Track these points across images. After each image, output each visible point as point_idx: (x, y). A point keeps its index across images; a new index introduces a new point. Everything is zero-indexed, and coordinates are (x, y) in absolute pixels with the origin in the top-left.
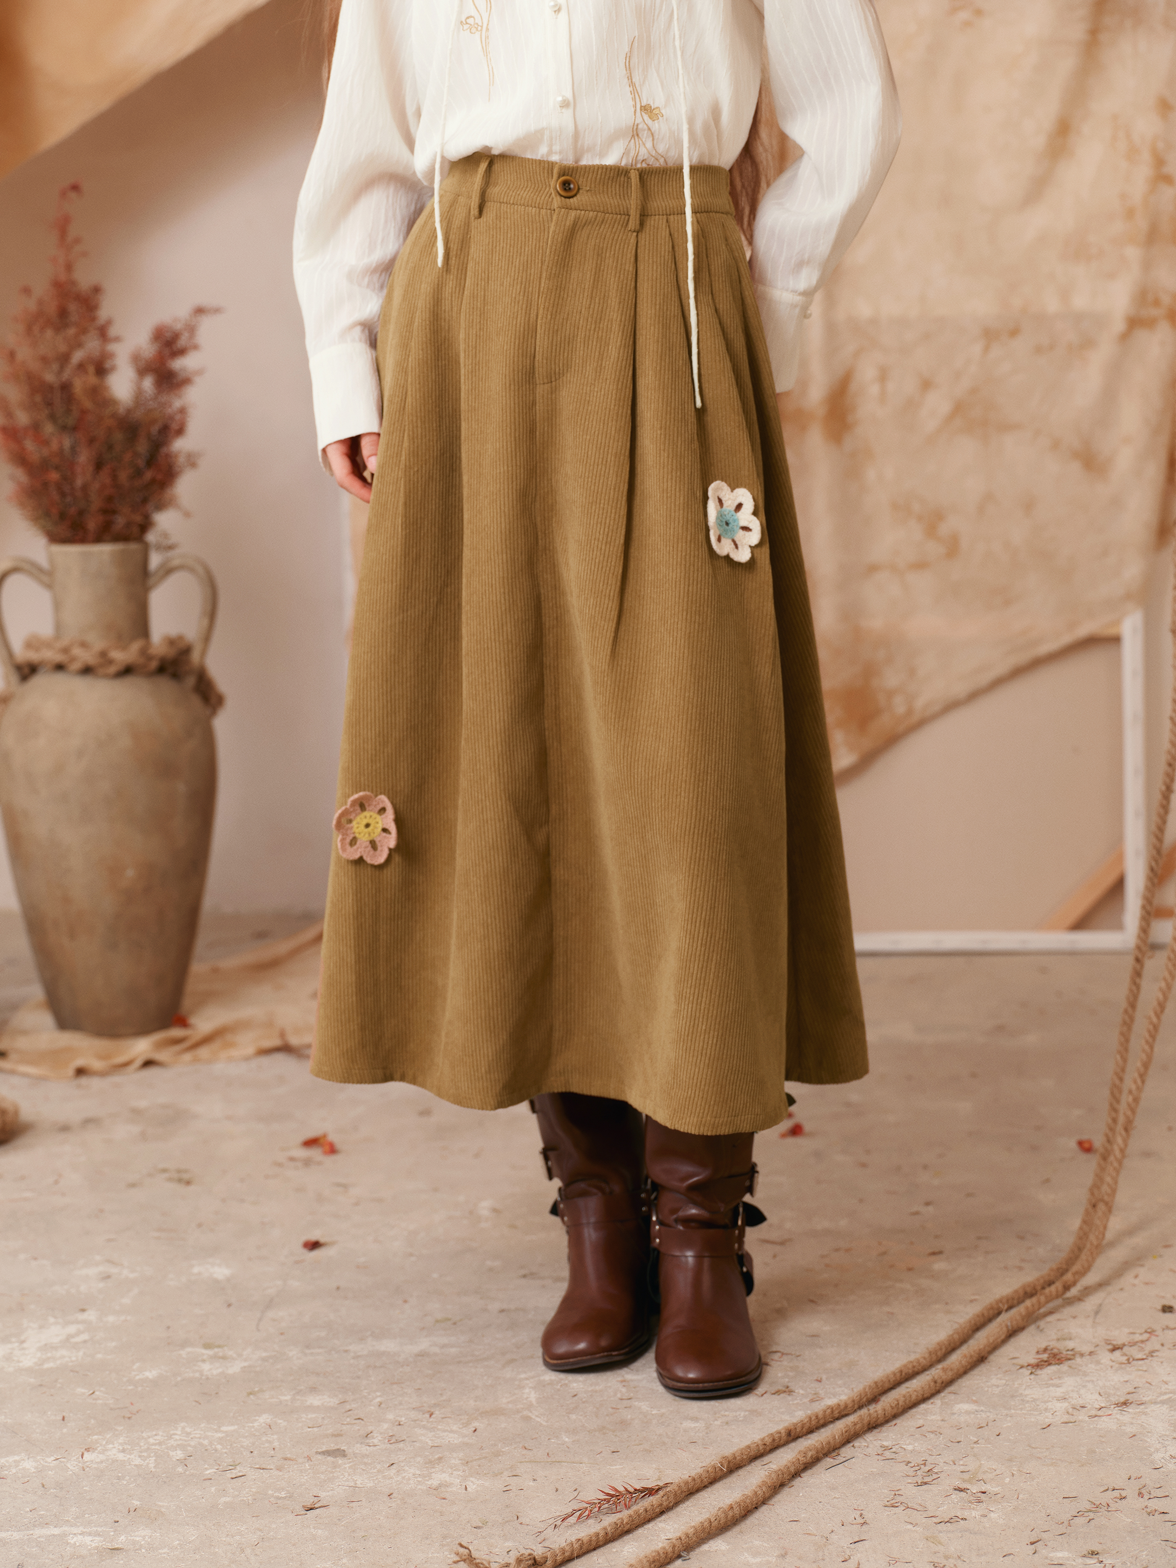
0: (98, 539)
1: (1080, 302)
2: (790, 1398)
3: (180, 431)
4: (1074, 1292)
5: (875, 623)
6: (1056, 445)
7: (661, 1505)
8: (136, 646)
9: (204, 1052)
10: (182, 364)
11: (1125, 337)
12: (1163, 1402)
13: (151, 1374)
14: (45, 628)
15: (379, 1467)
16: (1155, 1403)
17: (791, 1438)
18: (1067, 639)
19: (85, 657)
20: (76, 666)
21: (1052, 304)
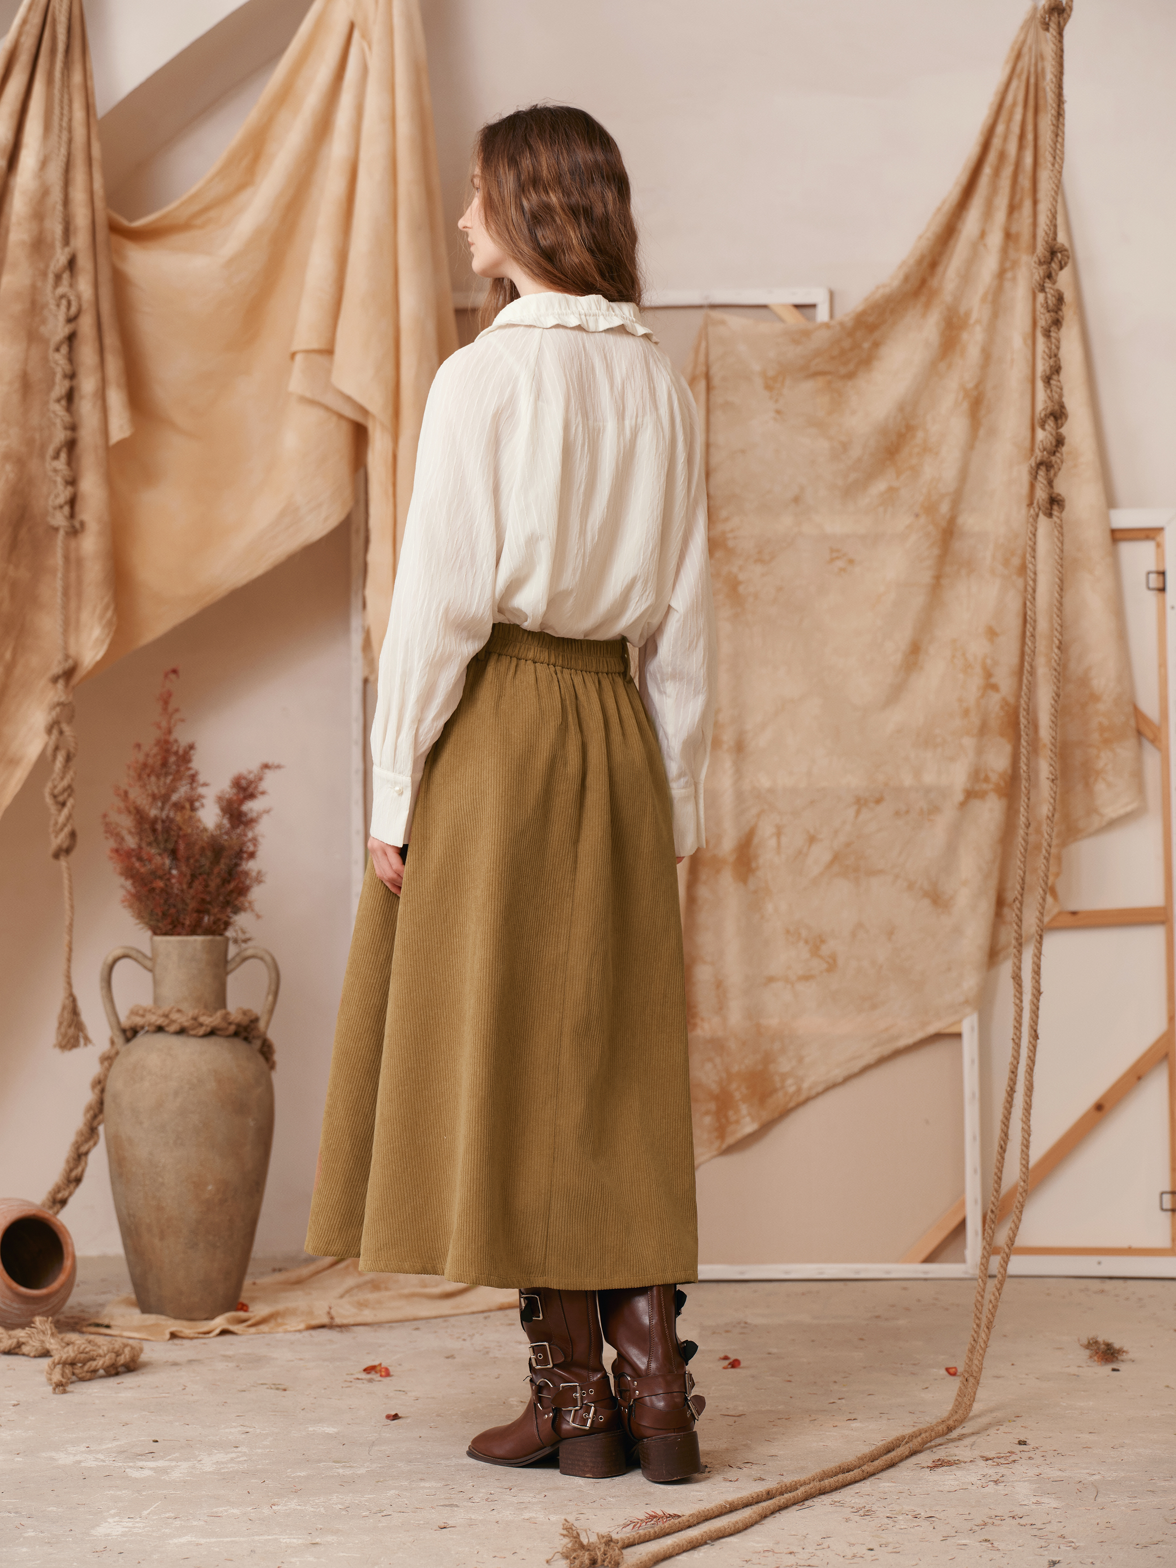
0: (193, 932)
1: (929, 778)
2: (763, 1482)
3: (252, 855)
4: (954, 1434)
5: (773, 1022)
6: (911, 886)
7: (689, 1521)
8: (219, 1014)
9: (264, 1328)
10: (252, 807)
11: (963, 805)
12: (1025, 1481)
13: (303, 1474)
14: (147, 1001)
15: (484, 1511)
16: (1020, 1481)
17: (769, 1497)
18: (920, 1035)
19: (183, 1020)
20: (174, 1028)
21: (908, 780)
